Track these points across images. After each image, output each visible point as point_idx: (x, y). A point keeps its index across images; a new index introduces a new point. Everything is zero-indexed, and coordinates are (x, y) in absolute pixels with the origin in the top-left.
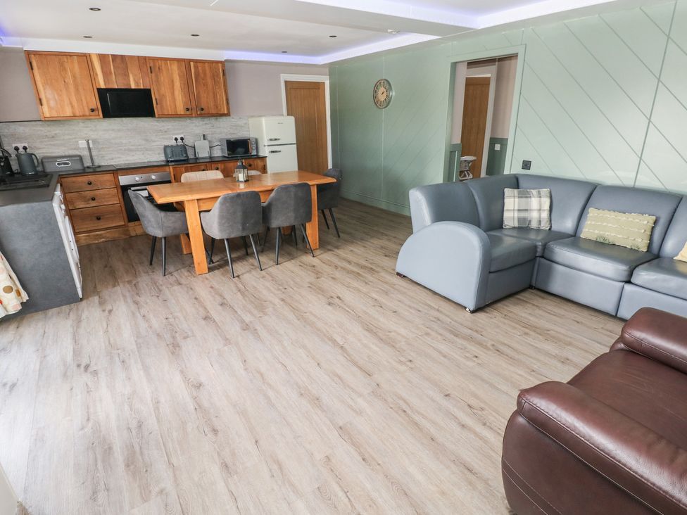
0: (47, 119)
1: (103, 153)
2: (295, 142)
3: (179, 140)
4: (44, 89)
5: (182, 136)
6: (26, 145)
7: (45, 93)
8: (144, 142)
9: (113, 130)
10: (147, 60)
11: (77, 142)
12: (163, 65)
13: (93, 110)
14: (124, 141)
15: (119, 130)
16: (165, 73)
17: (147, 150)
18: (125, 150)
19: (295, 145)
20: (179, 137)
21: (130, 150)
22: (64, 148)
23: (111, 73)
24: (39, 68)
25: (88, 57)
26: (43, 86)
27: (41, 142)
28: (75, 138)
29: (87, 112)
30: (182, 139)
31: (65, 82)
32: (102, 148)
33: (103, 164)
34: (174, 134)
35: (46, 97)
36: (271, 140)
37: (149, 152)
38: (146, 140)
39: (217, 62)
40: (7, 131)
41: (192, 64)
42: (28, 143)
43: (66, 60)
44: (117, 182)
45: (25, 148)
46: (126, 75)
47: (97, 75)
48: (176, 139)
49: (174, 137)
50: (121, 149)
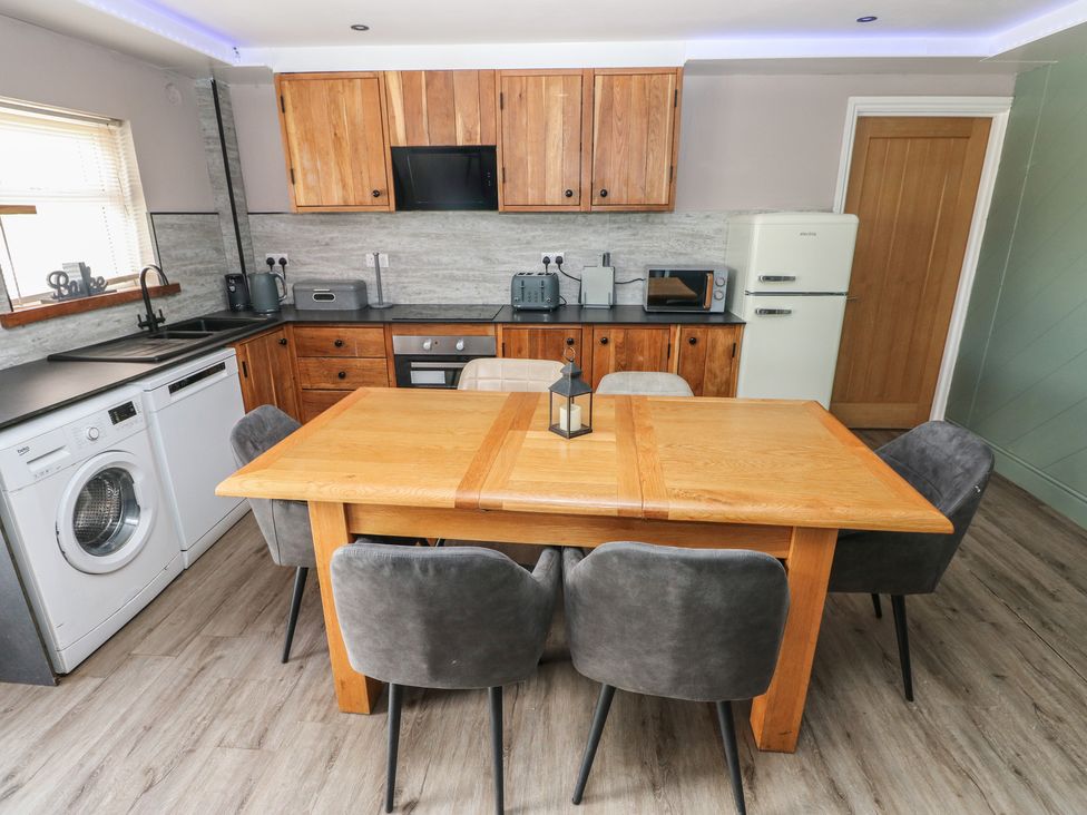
0: (300, 210)
1: (406, 280)
2: (845, 289)
3: (553, 263)
4: (300, 151)
5: (561, 254)
6: (285, 256)
7: (301, 158)
8: (482, 263)
9: (428, 235)
10: (498, 77)
11: (364, 255)
12: (531, 89)
13: (376, 194)
14: (445, 259)
15: (438, 237)
16: (531, 106)
17: (485, 280)
18: (444, 277)
19: (844, 298)
20: (553, 256)
21: (453, 278)
22: (342, 267)
23: (420, 112)
24: (295, 108)
25: (382, 80)
26: (299, 144)
27: (308, 252)
28: (361, 248)
29: (369, 198)
30: (559, 261)
31: (335, 134)
32: (405, 271)
33: (402, 302)
34: (544, 249)
35: (302, 164)
36: (767, 279)
37: (488, 285)
38: (486, 259)
39: (664, 72)
40: (260, 229)
41: (599, 80)
42: (289, 252)
43: (340, 88)
44: (389, 348)
45: (283, 262)
46: (451, 116)
47: (394, 117)
48: (547, 261)
49: (544, 255)
50: (437, 276)
